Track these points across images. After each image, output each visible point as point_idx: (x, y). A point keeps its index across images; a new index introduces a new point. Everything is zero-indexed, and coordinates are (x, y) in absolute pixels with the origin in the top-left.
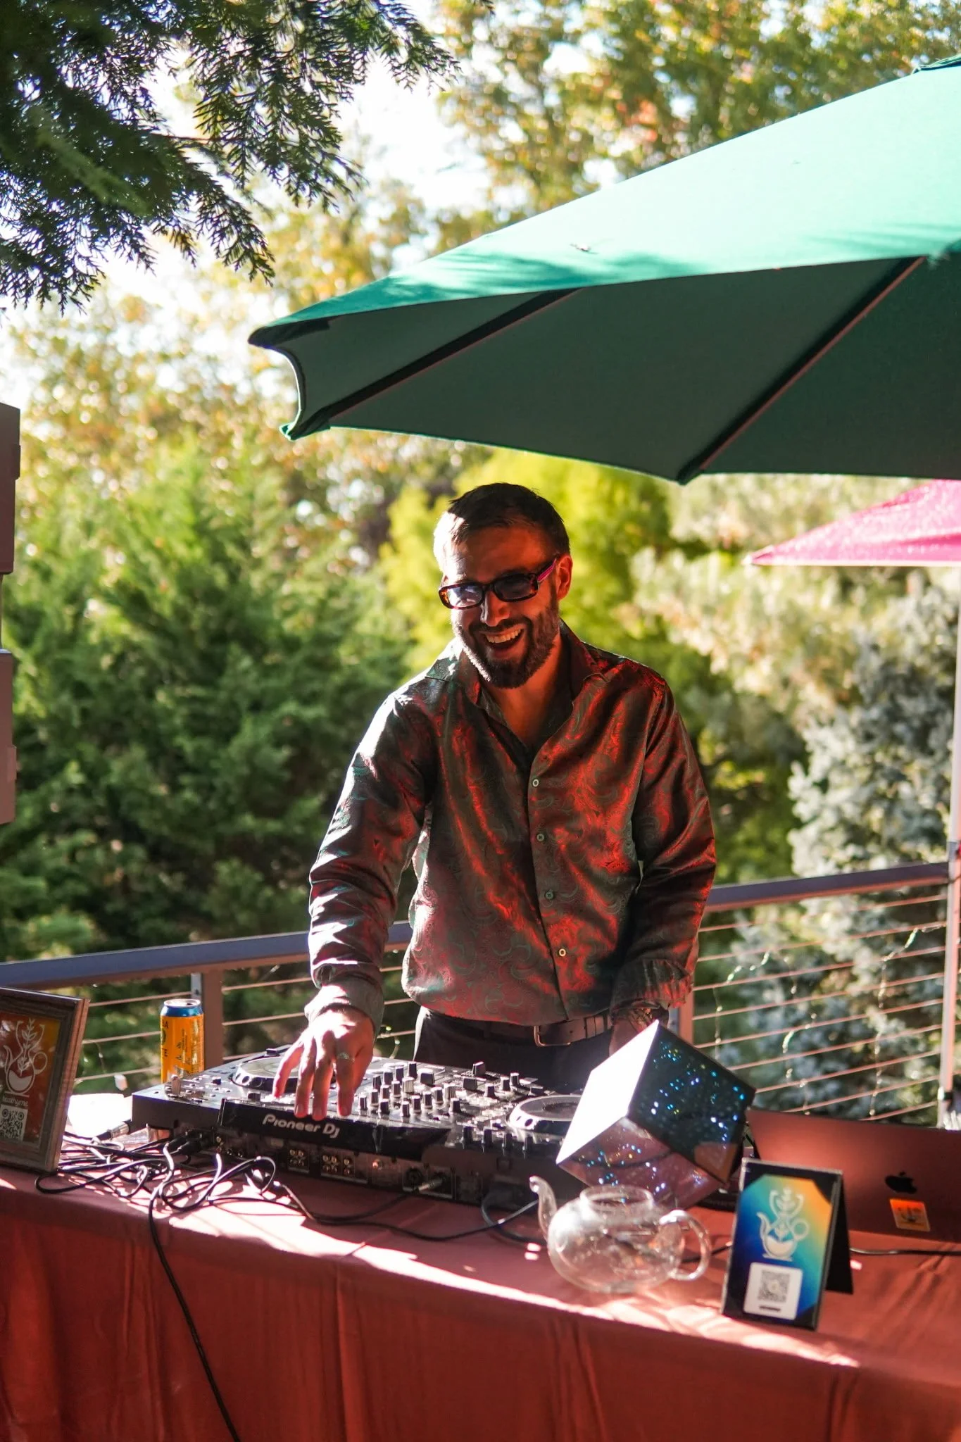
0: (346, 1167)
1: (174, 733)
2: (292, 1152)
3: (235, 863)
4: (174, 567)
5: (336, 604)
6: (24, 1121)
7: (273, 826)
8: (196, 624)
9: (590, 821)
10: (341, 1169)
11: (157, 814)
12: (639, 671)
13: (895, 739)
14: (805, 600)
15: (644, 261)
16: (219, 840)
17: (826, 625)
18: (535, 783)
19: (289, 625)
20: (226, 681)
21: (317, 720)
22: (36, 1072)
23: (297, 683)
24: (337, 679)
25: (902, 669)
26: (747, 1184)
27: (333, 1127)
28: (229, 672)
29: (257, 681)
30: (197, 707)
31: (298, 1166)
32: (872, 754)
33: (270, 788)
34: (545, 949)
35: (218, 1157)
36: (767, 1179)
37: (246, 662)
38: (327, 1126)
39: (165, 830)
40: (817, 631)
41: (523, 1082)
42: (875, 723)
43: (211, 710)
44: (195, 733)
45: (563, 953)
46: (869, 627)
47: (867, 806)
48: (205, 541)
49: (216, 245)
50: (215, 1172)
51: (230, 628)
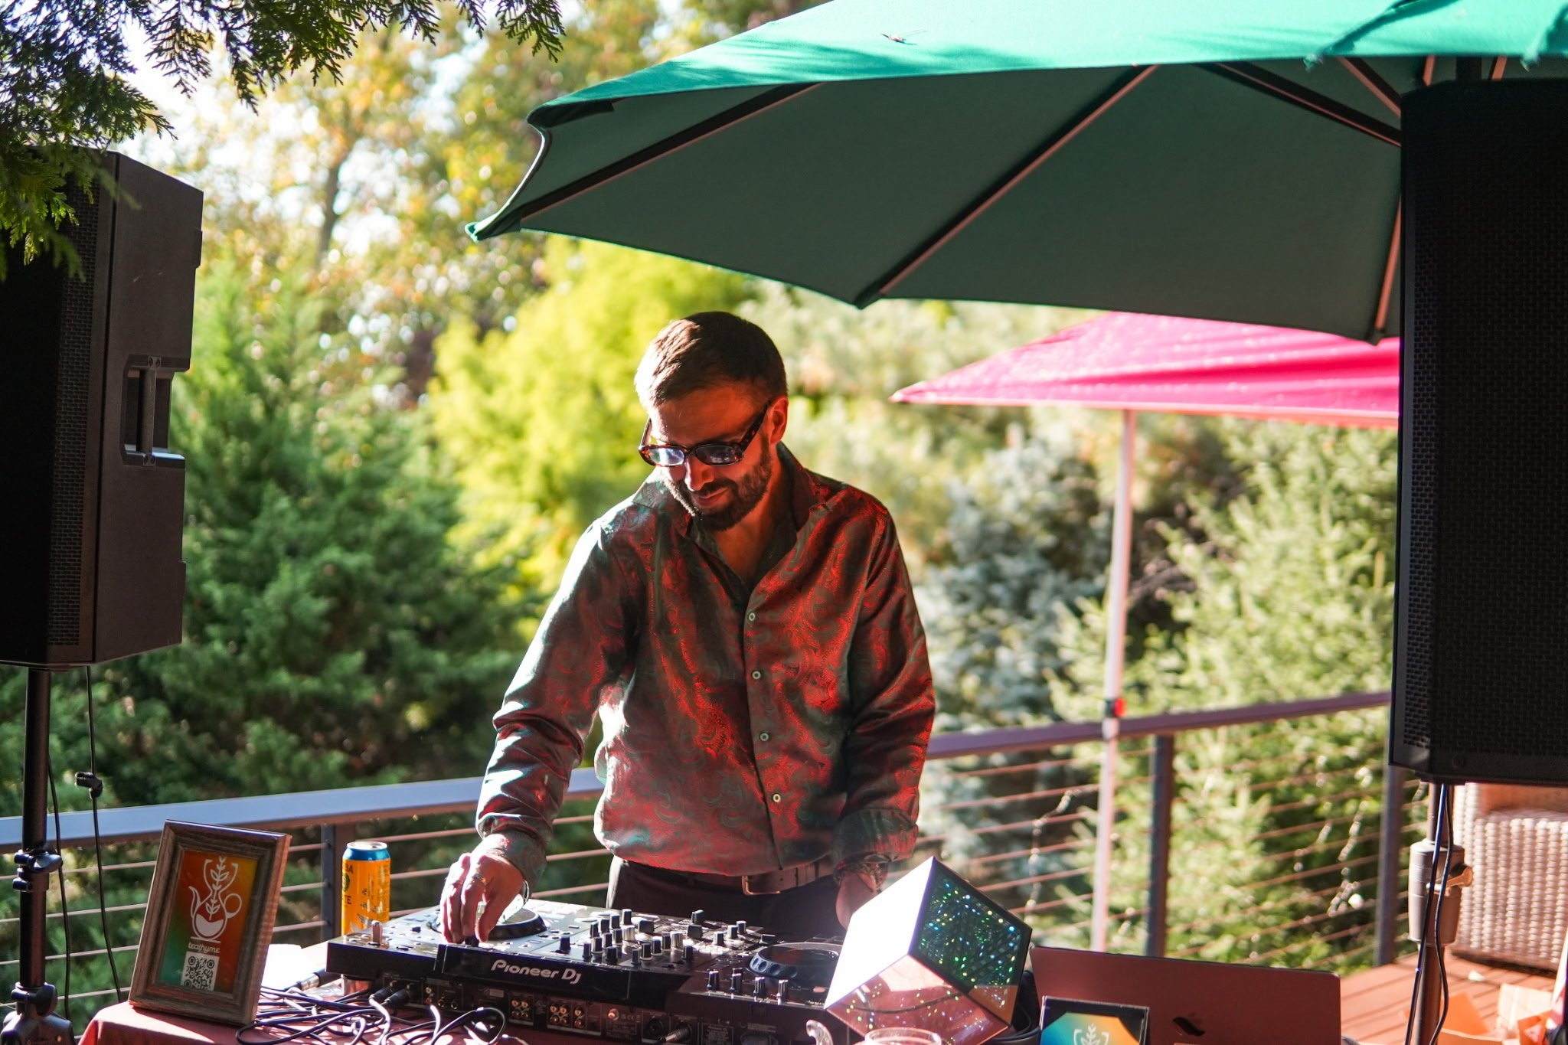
0: (576, 1017)
1: (201, 579)
2: (515, 1003)
3: (269, 723)
4: (204, 395)
5: (384, 442)
6: (215, 970)
7: (311, 684)
8: (228, 459)
9: (803, 659)
10: (571, 1020)
11: (183, 667)
12: (861, 499)
13: (992, 602)
14: (894, 450)
15: (974, 53)
16: (249, 698)
17: (916, 477)
18: (751, 617)
19: (331, 463)
20: (262, 523)
21: (361, 569)
22: (229, 915)
23: (339, 528)
24: (384, 524)
25: (1000, 527)
26: (1046, 1025)
27: (574, 973)
28: (265, 513)
29: (293, 524)
30: (228, 552)
31: (522, 1018)
32: (966, 617)
33: (307, 642)
34: (760, 796)
35: (434, 1009)
36: (1069, 1017)
37: (284, 503)
38: (567, 971)
39: (190, 685)
40: (909, 483)
41: (749, 931)
42: (971, 583)
43: (244, 555)
44: (225, 580)
45: (777, 798)
46: (965, 481)
47: (962, 672)
48: (241, 367)
49: (502, 14)
50: (435, 1024)
51: (265, 465)
